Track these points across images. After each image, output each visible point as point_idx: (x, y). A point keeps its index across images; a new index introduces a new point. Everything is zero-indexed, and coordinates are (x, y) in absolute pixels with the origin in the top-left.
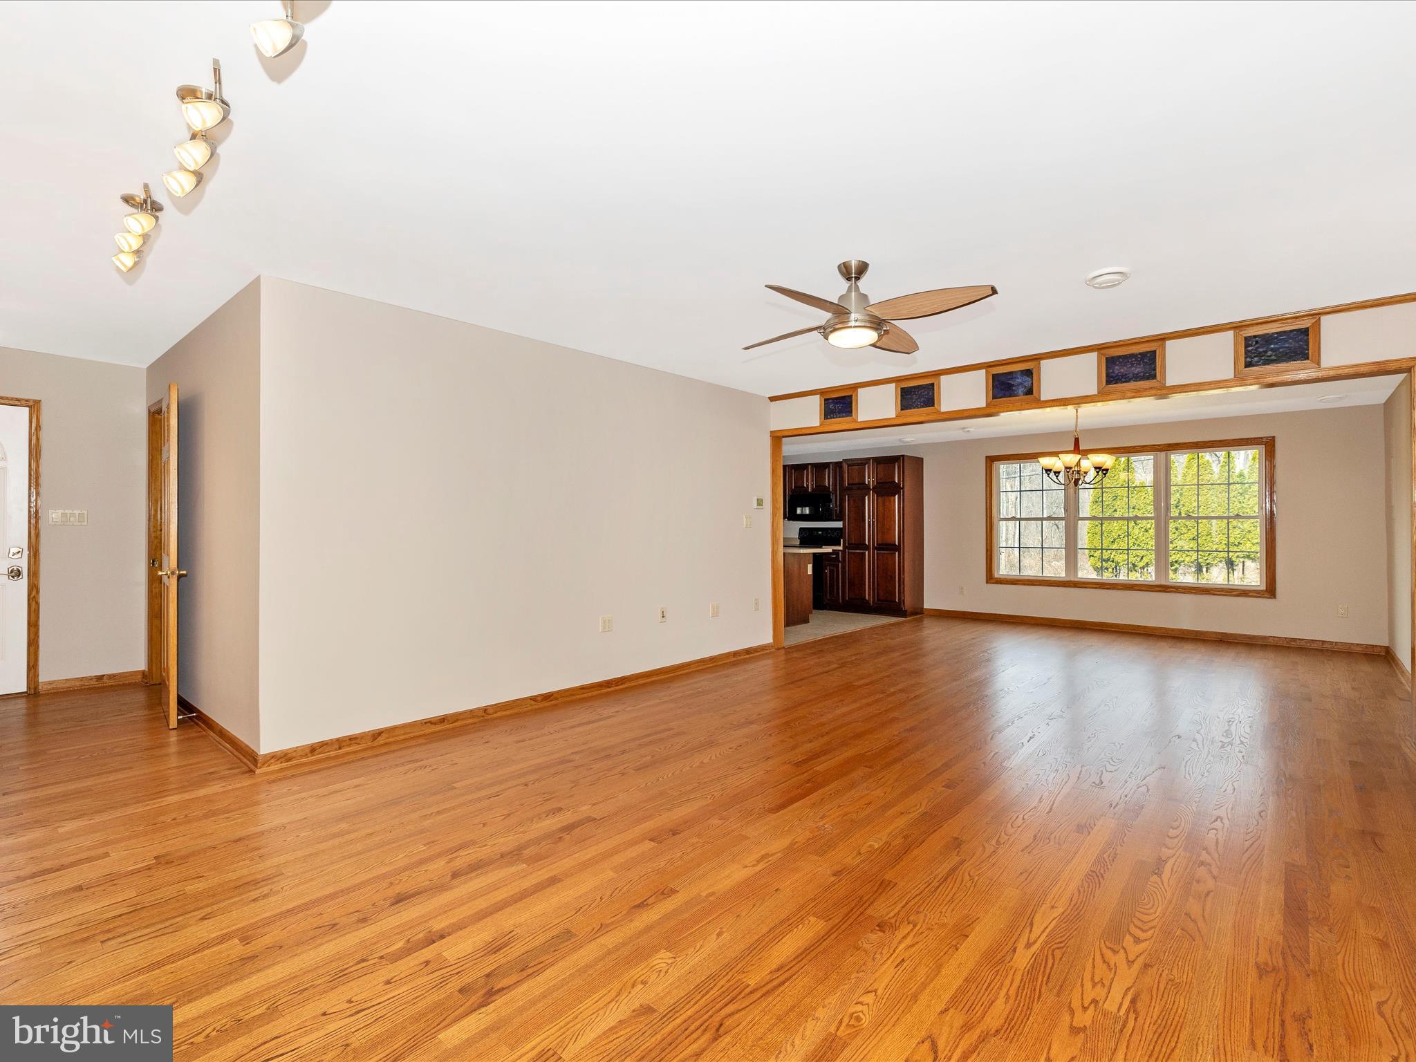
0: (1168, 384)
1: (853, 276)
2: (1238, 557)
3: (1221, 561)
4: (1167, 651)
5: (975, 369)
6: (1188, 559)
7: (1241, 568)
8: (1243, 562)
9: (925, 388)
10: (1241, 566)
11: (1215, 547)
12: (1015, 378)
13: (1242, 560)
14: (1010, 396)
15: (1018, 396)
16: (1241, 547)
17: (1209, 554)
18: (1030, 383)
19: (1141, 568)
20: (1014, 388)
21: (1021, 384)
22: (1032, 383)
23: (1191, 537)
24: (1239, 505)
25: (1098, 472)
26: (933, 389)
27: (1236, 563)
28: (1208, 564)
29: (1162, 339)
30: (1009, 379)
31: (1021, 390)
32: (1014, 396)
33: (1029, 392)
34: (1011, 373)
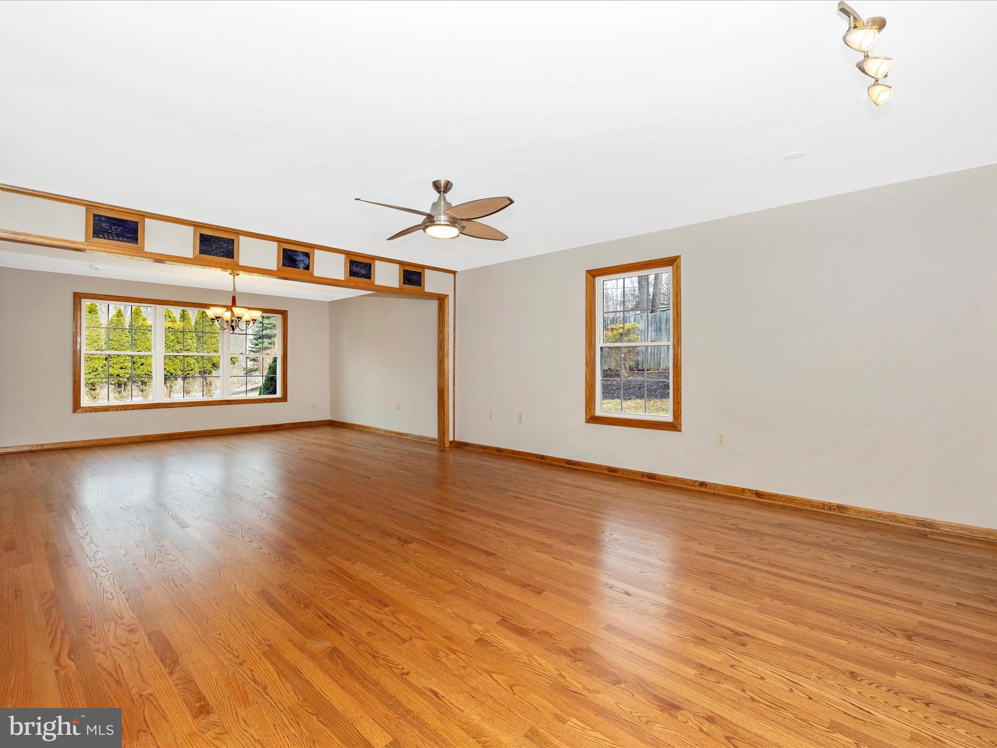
1: (442, 190)
5: (270, 240)
9: (224, 241)
12: (298, 255)
14: (294, 267)
15: (299, 268)
18: (308, 262)
20: (297, 263)
21: (302, 261)
22: (309, 263)
26: (233, 245)
30: (294, 255)
31: (302, 265)
32: (297, 268)
33: (307, 268)
34: (296, 251)
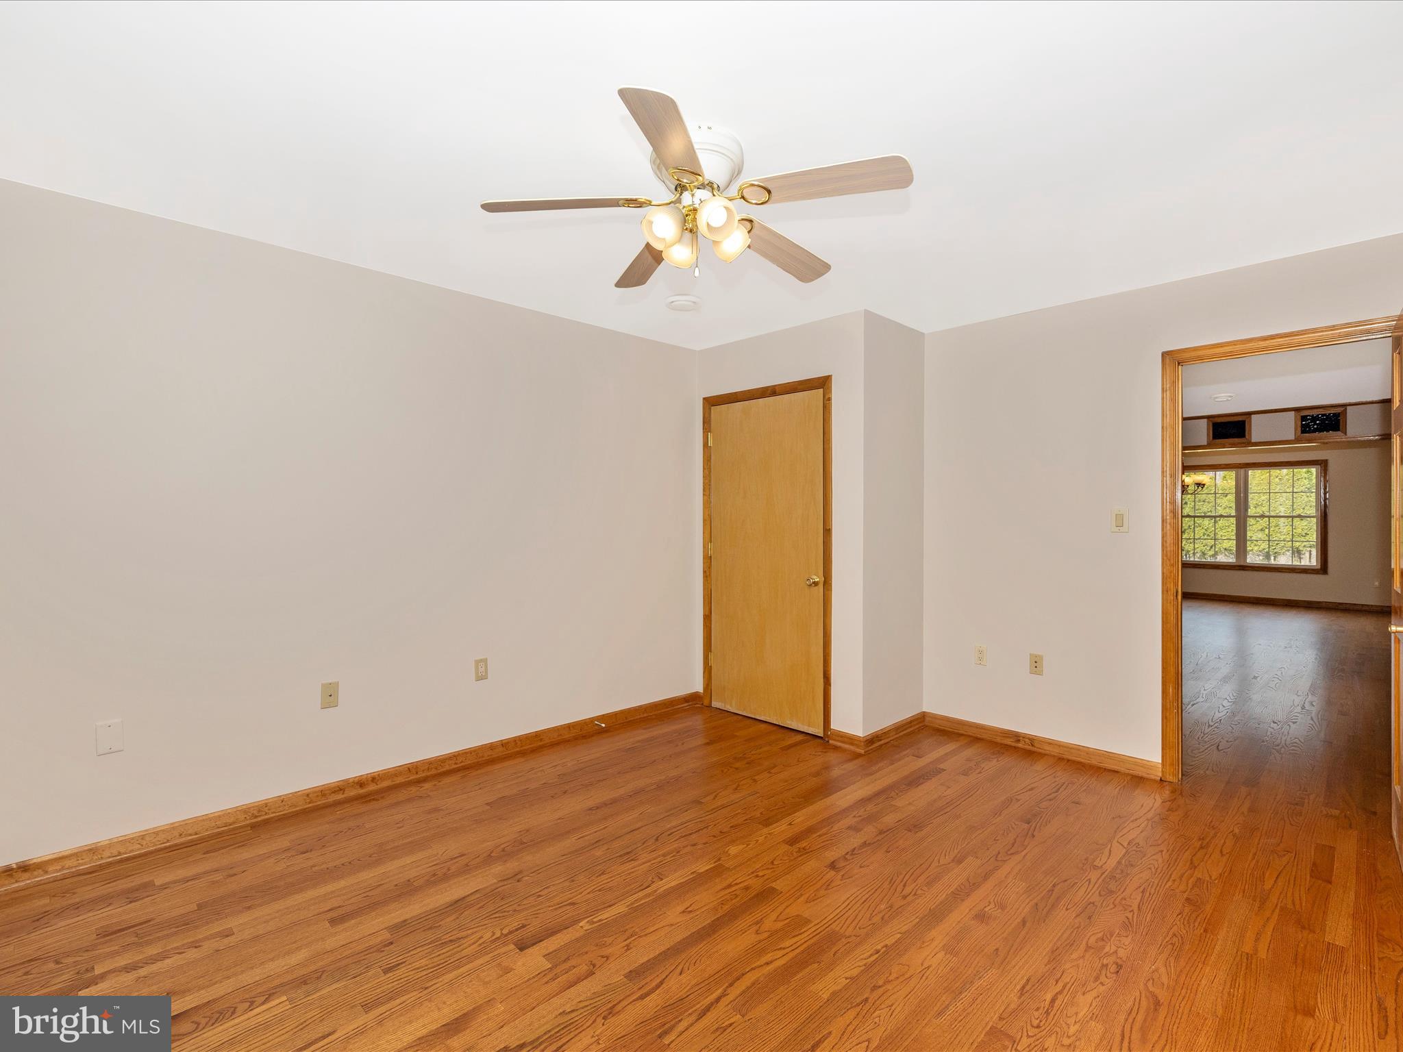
0: (1252, 441)
2: (1304, 546)
3: (1288, 550)
4: (1248, 610)
6: (1256, 548)
7: (1308, 557)
8: (1310, 551)
10: (1307, 554)
11: (1282, 537)
13: (1309, 549)
16: (1307, 538)
17: (1277, 544)
19: (1210, 556)
23: (1260, 528)
24: (1306, 499)
25: (1198, 487)
27: (1303, 552)
28: (1276, 553)
29: (1249, 414)
